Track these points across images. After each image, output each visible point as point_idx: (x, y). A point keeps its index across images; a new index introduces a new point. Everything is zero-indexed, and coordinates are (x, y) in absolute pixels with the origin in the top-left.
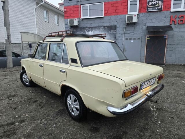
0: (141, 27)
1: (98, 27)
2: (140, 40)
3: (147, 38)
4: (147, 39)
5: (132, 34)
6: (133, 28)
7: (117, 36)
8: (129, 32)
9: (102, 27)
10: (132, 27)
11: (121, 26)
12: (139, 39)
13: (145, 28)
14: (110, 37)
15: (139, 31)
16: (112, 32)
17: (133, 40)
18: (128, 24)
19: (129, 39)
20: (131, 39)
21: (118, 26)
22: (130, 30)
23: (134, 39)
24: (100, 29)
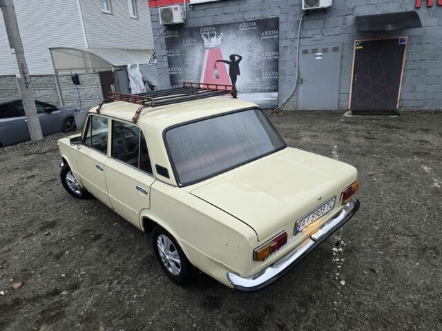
0: (340, 19)
1: (233, 23)
2: (339, 54)
3: (355, 48)
4: (356, 50)
5: (318, 37)
6: (321, 22)
7: (282, 44)
8: (310, 33)
9: (243, 22)
10: (319, 19)
11: (291, 18)
12: (336, 49)
13: (350, 19)
14: (265, 48)
15: (337, 31)
16: (268, 35)
17: (321, 54)
18: (308, 14)
19: (310, 51)
20: (315, 51)
21: (282, 19)
22: (314, 29)
23: (324, 51)
24: (237, 29)
